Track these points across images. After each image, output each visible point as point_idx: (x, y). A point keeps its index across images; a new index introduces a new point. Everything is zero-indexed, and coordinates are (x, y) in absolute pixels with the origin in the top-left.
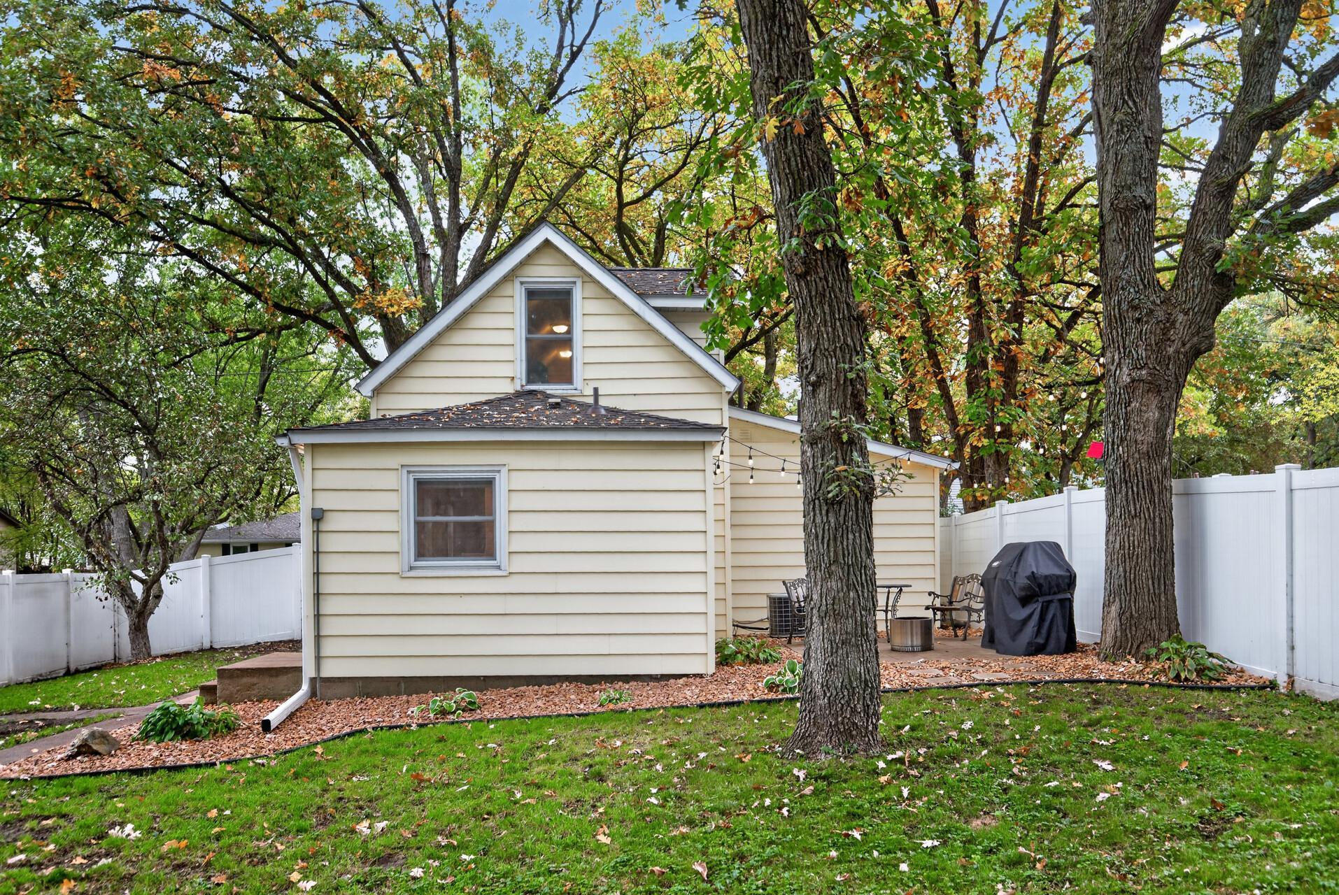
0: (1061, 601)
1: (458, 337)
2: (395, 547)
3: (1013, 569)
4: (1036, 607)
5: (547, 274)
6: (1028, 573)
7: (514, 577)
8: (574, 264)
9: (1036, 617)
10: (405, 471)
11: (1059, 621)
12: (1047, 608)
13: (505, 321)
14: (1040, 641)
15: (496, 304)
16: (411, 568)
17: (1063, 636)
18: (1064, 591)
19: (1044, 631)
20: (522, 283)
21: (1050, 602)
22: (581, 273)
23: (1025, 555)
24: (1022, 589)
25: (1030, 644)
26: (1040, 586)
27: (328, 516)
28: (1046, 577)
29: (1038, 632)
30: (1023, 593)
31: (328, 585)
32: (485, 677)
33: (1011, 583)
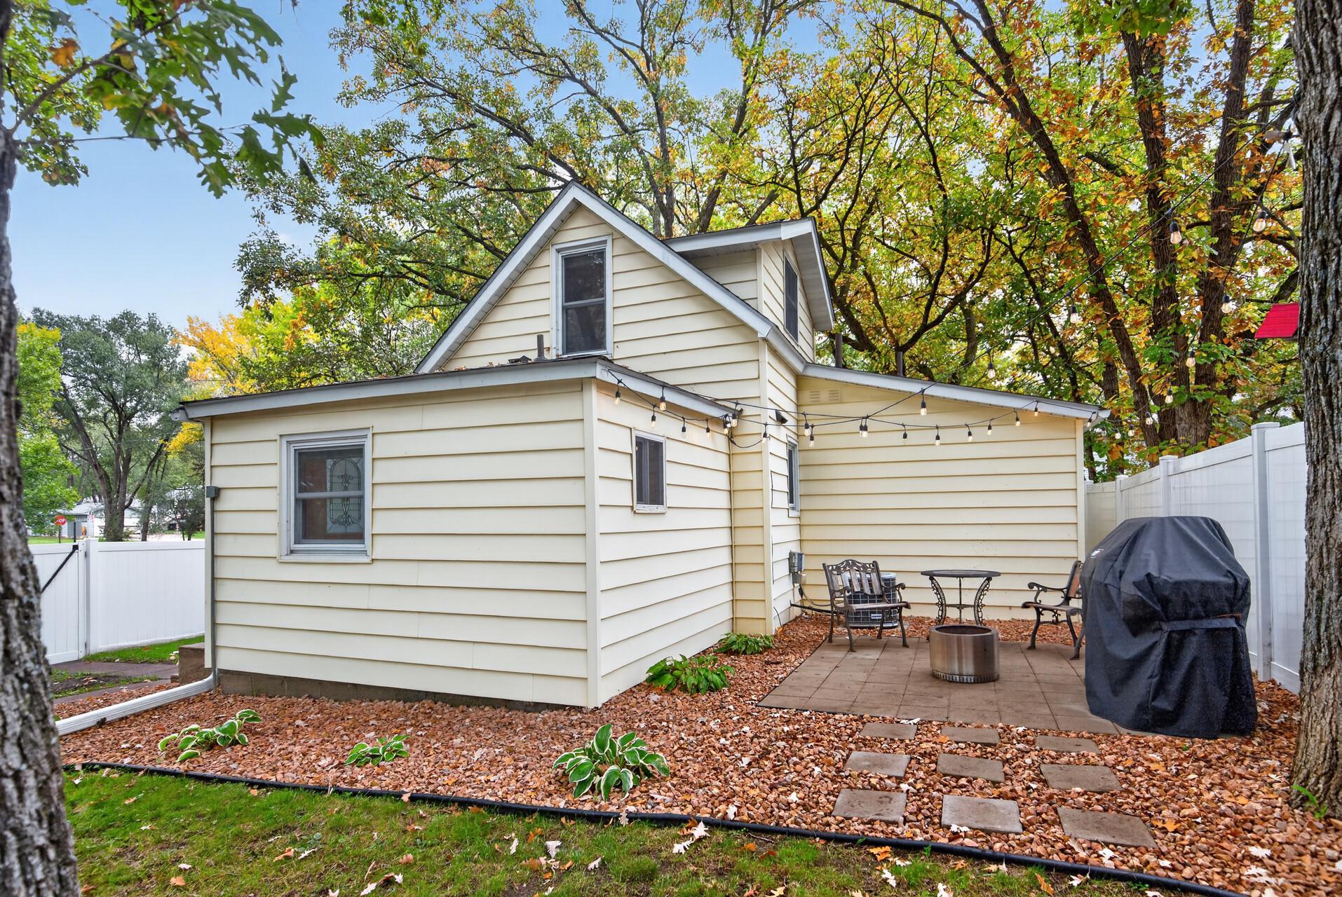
0: (1211, 632)
1: (502, 314)
2: (273, 528)
3: (1118, 565)
4: (1155, 639)
5: (578, 236)
6: (1140, 575)
7: (376, 564)
8: (603, 222)
9: (1157, 656)
10: (284, 440)
11: (1207, 671)
12: (1181, 646)
13: (541, 292)
14: (1164, 704)
15: (533, 277)
16: (292, 552)
17: (1220, 700)
18: (1219, 613)
19: (1174, 686)
20: (558, 251)
21: (1185, 634)
22: (610, 231)
23: (1141, 540)
24: (1130, 604)
25: (1142, 708)
26: (1164, 602)
27: (224, 494)
28: (1177, 585)
29: (1160, 689)
30: (1131, 612)
31: (224, 570)
32: (355, 686)
33: (1113, 592)
